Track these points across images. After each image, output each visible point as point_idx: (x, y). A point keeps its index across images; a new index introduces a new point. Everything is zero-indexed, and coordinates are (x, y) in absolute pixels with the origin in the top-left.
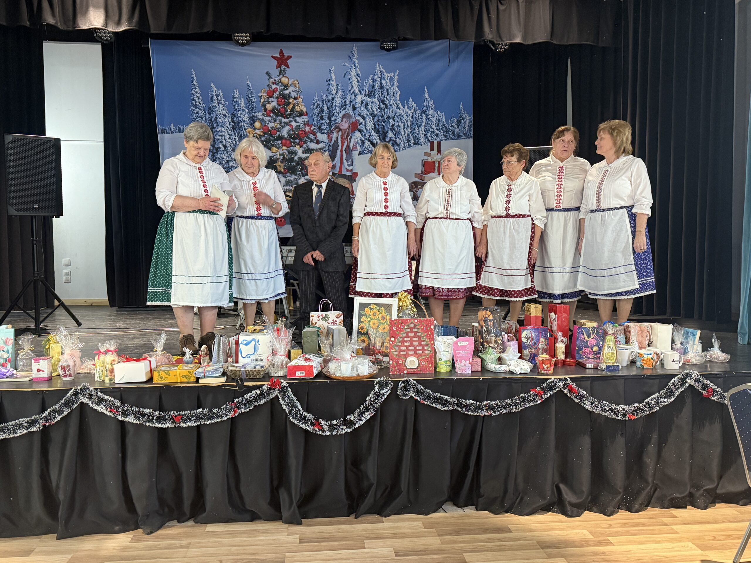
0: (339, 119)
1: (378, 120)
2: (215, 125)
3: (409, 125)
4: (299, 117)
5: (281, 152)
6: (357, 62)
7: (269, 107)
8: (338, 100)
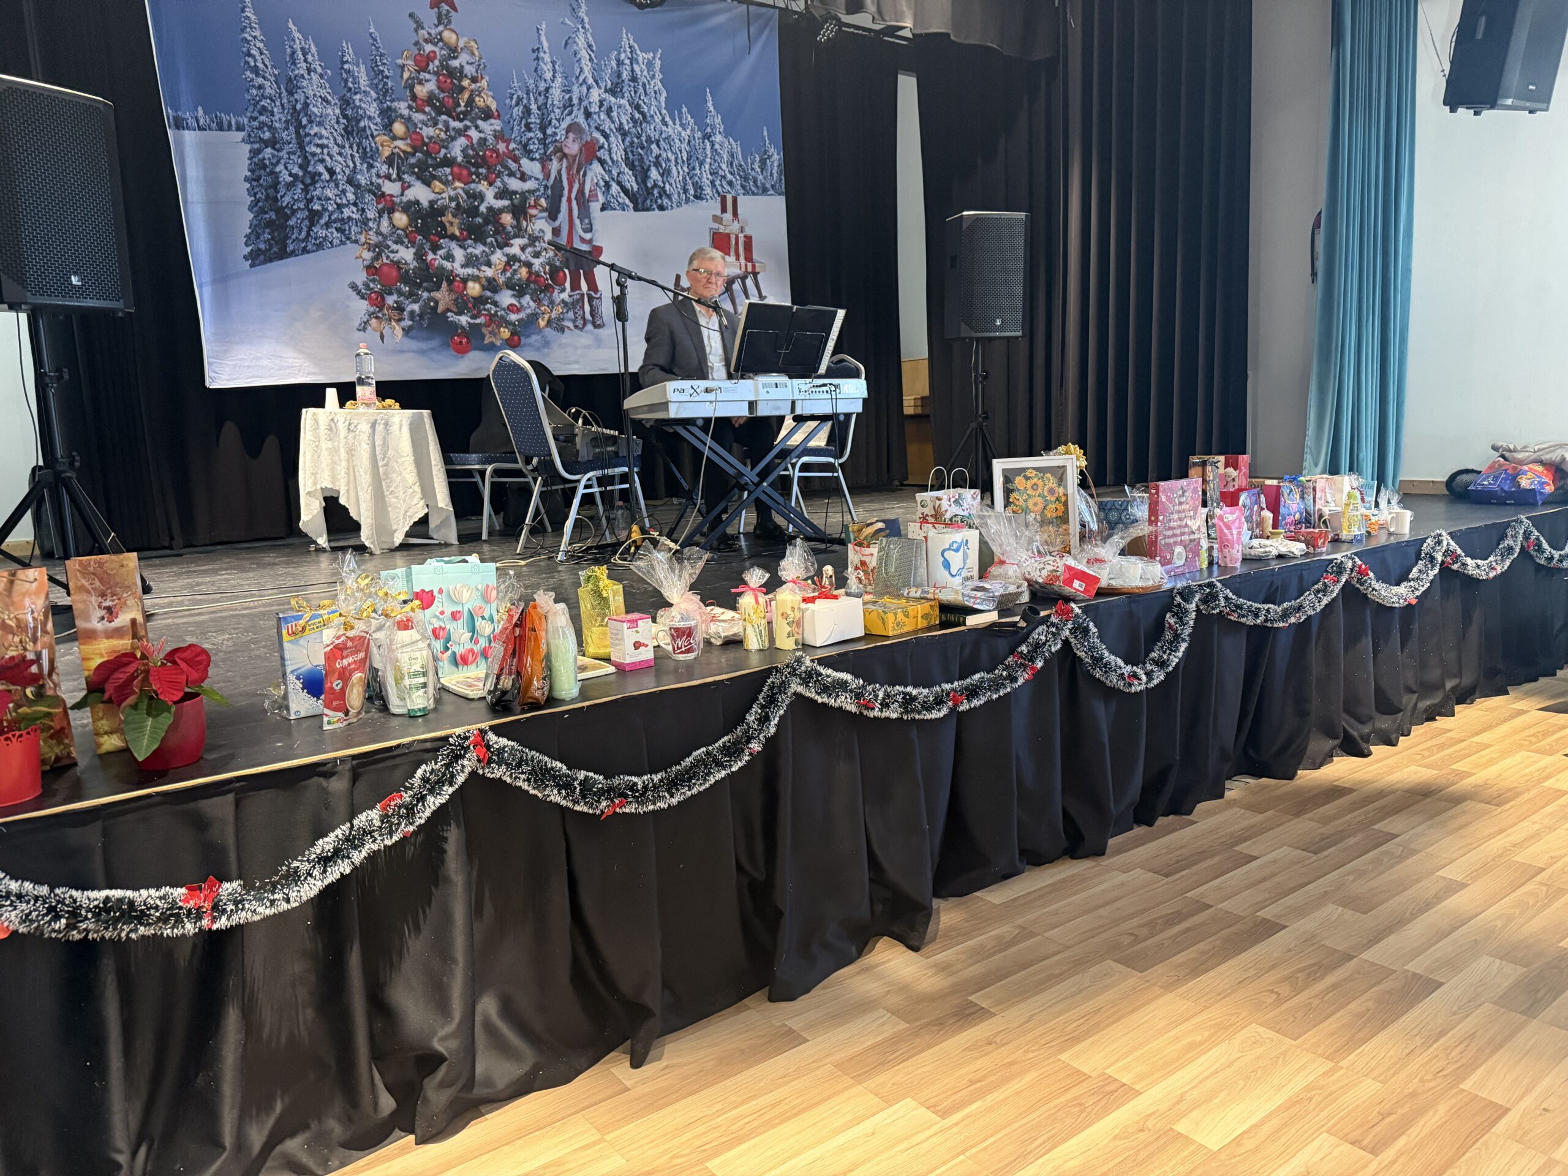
0: (561, 134)
1: (632, 143)
4: (485, 119)
5: (452, 193)
6: (586, 20)
7: (421, 91)
8: (556, 93)
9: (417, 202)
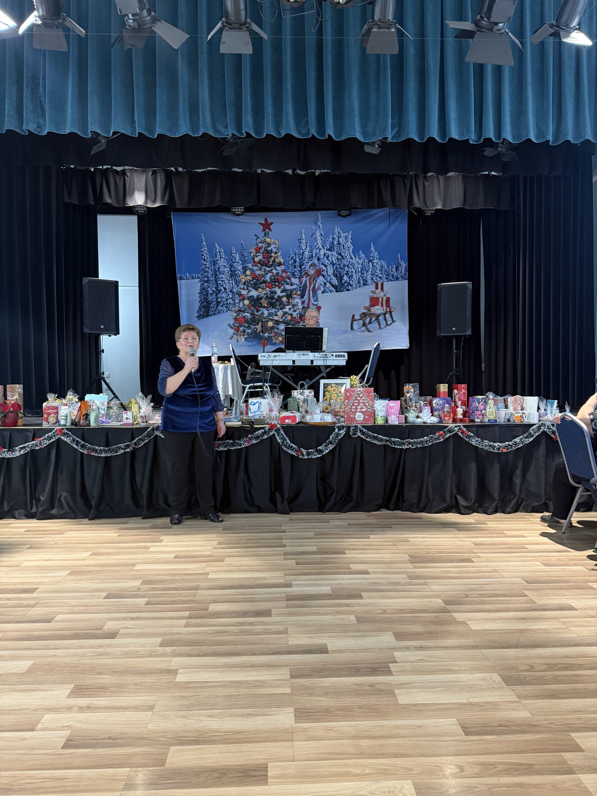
0: (307, 267)
1: (336, 268)
2: (218, 274)
3: (360, 271)
4: (278, 266)
5: (265, 292)
6: (321, 225)
7: (257, 259)
8: (307, 254)
9: (253, 296)
